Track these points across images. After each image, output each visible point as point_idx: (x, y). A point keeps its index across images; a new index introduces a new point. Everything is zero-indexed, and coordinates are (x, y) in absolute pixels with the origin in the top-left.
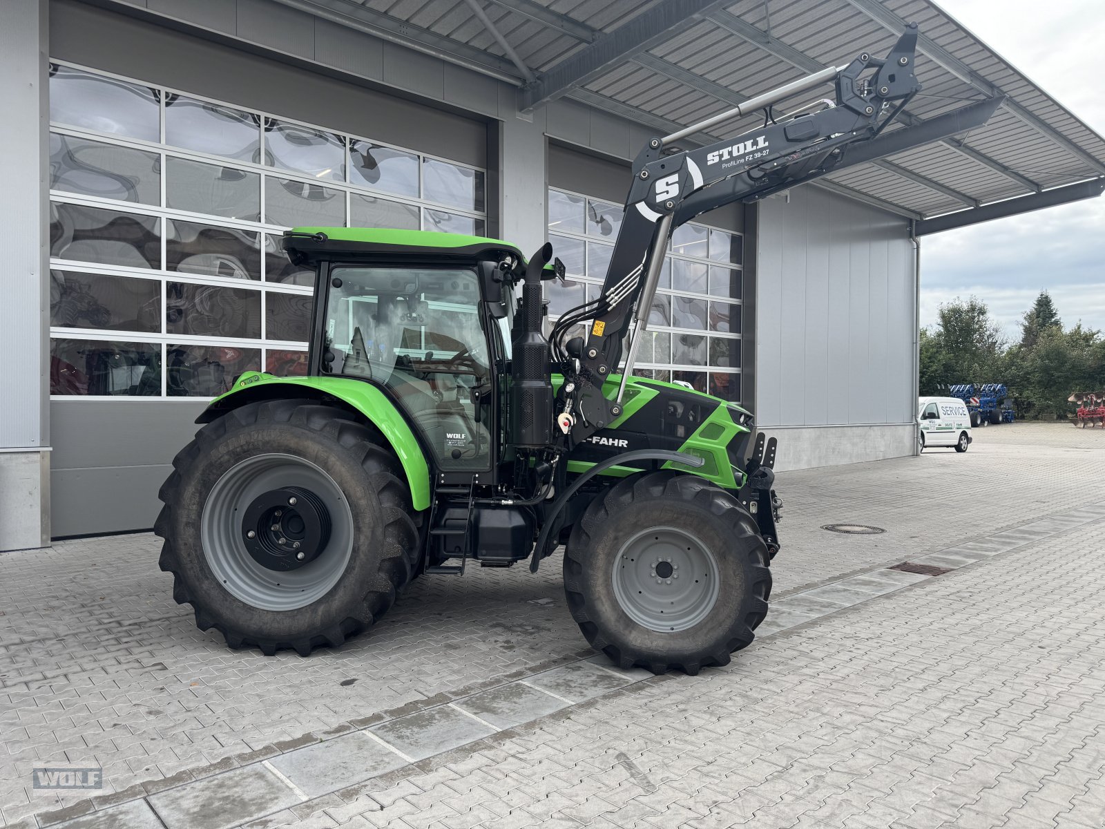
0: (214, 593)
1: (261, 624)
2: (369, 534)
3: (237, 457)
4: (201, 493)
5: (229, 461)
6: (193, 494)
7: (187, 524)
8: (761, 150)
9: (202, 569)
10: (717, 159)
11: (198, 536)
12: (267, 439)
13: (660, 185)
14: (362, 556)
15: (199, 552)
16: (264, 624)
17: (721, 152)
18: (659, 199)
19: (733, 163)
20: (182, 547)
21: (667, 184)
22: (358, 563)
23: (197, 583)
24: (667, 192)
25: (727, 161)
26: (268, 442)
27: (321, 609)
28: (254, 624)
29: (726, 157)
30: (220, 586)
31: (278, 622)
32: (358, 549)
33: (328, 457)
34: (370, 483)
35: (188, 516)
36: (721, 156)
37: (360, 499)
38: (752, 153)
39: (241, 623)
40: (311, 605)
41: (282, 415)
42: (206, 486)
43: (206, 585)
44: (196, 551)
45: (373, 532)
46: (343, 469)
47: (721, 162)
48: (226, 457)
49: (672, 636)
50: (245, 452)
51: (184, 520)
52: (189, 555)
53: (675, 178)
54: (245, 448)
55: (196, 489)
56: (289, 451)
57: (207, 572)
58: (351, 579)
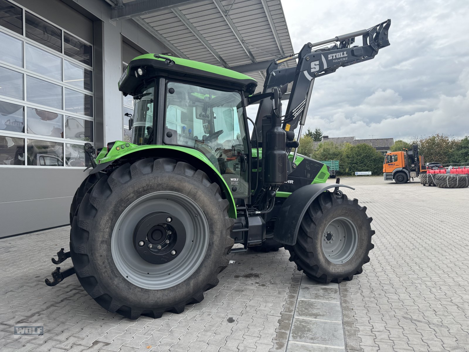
0: (122, 285)
1: (156, 299)
2: (219, 234)
3: (139, 194)
4: (112, 220)
5: (133, 197)
6: (107, 221)
7: (102, 242)
8: (345, 57)
9: (112, 271)
10: (331, 58)
11: (109, 250)
12: (160, 182)
13: (313, 65)
14: (215, 247)
15: (110, 260)
16: (158, 298)
17: (333, 55)
18: (312, 70)
19: (336, 61)
20: (99, 258)
21: (315, 65)
22: (213, 252)
23: (110, 281)
24: (315, 68)
25: (335, 59)
26: (160, 184)
27: (192, 283)
28: (151, 300)
29: (334, 58)
30: (125, 280)
31: (167, 296)
32: (213, 243)
33: (197, 192)
34: (219, 205)
35: (103, 237)
36: (333, 57)
37: (215, 215)
38: (343, 58)
39: (142, 301)
40: (185, 281)
41: (169, 167)
42: (116, 214)
43: (116, 281)
44: (108, 259)
45: (221, 233)
46: (205, 199)
47: (333, 59)
48: (132, 195)
49: (343, 265)
50: (144, 191)
51: (100, 239)
52: (104, 263)
53: (317, 62)
54: (145, 188)
55: (110, 218)
56: (173, 189)
57: (116, 272)
58: (209, 261)
